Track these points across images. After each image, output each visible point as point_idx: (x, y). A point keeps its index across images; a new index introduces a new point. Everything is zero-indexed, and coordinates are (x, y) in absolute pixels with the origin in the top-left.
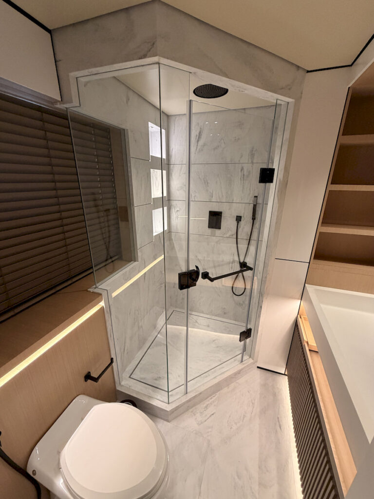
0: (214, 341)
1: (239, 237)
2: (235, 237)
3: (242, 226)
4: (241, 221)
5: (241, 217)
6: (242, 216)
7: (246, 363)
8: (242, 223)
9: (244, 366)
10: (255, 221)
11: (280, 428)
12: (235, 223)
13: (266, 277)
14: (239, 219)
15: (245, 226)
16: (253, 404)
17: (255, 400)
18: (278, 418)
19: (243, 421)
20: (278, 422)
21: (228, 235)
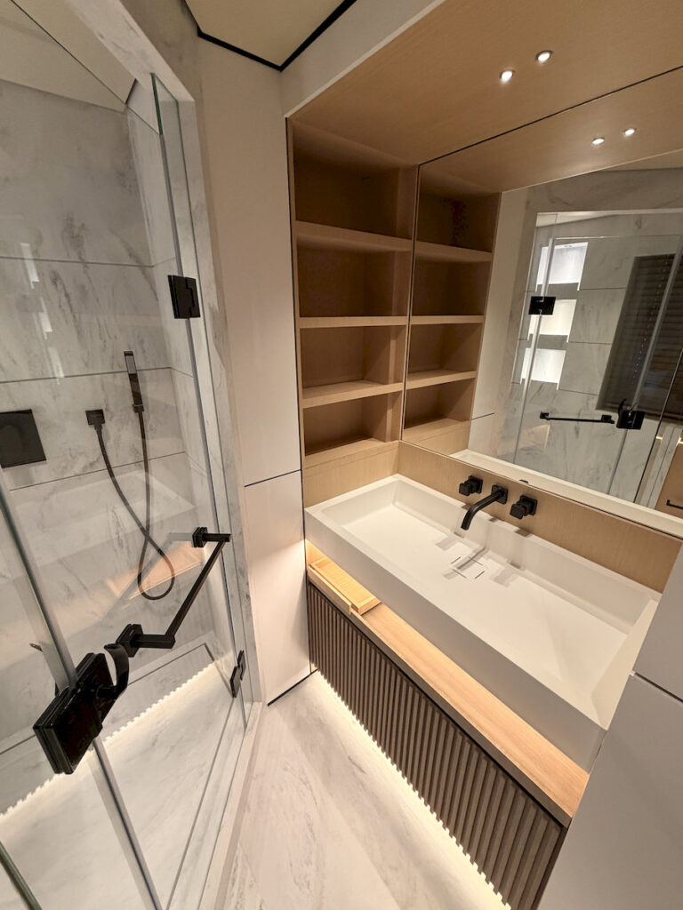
0: (153, 744)
1: (113, 463)
2: (103, 466)
3: (111, 434)
4: (104, 422)
5: (100, 412)
6: (103, 408)
7: (255, 719)
8: (109, 426)
9: (254, 731)
10: (145, 414)
11: (362, 771)
12: (92, 431)
13: (241, 533)
14: (96, 418)
15: (121, 433)
16: (306, 783)
17: (303, 772)
18: (350, 759)
19: (314, 839)
20: (354, 765)
21: (77, 469)
